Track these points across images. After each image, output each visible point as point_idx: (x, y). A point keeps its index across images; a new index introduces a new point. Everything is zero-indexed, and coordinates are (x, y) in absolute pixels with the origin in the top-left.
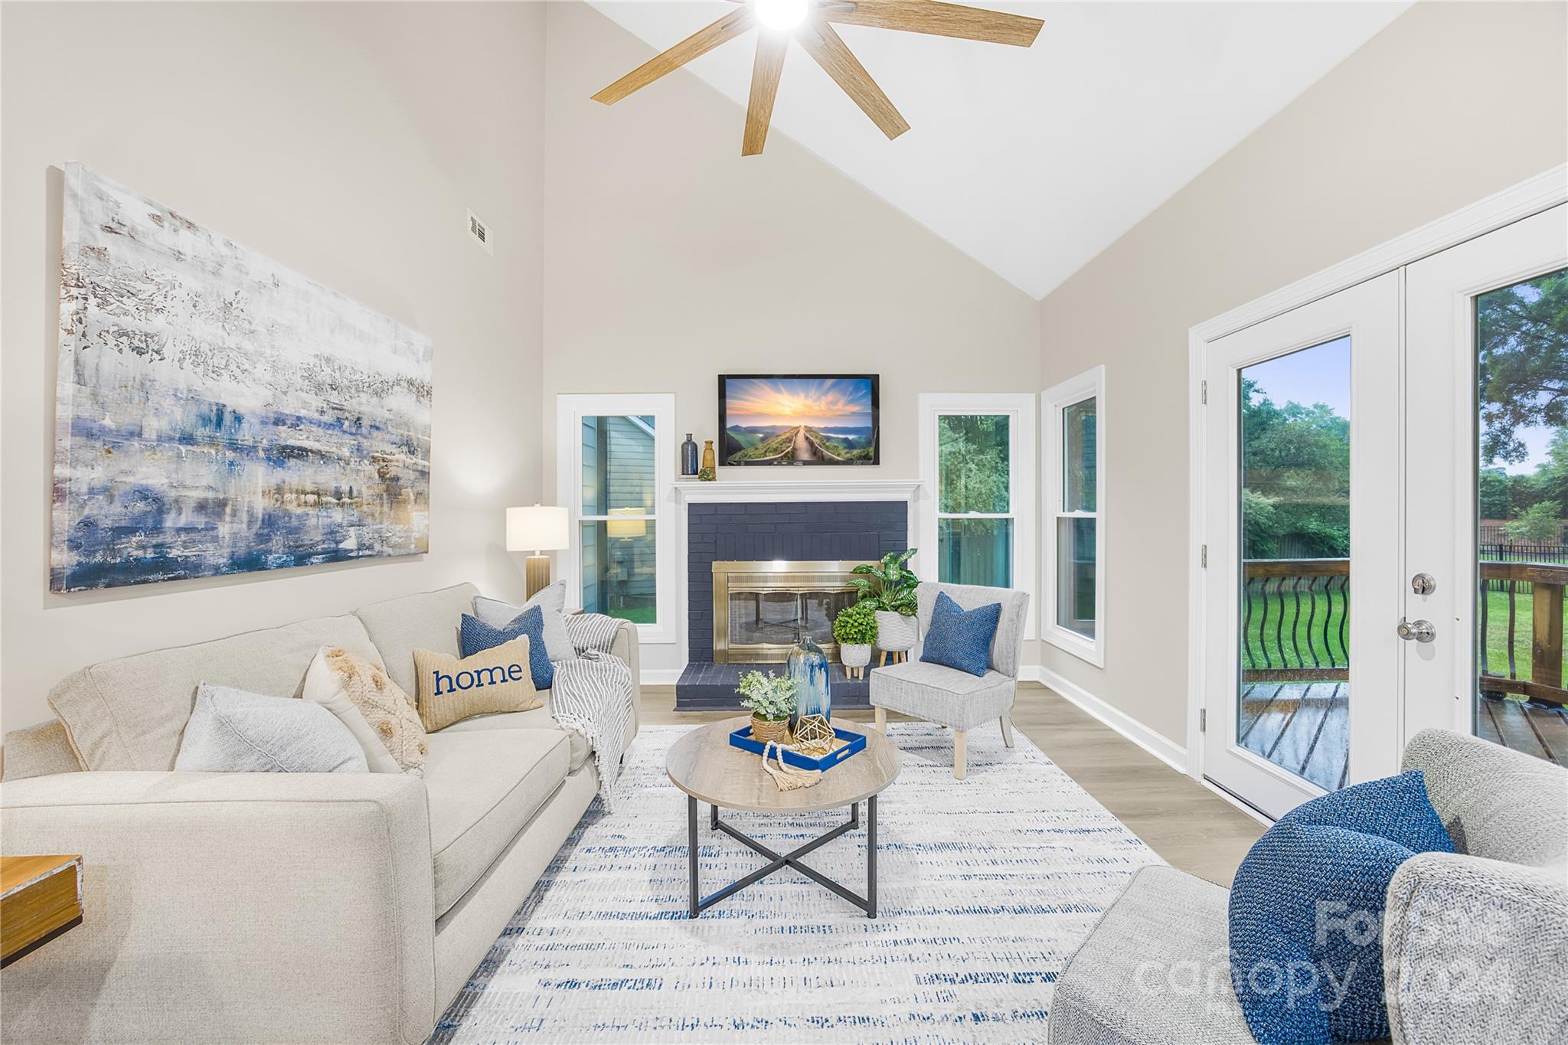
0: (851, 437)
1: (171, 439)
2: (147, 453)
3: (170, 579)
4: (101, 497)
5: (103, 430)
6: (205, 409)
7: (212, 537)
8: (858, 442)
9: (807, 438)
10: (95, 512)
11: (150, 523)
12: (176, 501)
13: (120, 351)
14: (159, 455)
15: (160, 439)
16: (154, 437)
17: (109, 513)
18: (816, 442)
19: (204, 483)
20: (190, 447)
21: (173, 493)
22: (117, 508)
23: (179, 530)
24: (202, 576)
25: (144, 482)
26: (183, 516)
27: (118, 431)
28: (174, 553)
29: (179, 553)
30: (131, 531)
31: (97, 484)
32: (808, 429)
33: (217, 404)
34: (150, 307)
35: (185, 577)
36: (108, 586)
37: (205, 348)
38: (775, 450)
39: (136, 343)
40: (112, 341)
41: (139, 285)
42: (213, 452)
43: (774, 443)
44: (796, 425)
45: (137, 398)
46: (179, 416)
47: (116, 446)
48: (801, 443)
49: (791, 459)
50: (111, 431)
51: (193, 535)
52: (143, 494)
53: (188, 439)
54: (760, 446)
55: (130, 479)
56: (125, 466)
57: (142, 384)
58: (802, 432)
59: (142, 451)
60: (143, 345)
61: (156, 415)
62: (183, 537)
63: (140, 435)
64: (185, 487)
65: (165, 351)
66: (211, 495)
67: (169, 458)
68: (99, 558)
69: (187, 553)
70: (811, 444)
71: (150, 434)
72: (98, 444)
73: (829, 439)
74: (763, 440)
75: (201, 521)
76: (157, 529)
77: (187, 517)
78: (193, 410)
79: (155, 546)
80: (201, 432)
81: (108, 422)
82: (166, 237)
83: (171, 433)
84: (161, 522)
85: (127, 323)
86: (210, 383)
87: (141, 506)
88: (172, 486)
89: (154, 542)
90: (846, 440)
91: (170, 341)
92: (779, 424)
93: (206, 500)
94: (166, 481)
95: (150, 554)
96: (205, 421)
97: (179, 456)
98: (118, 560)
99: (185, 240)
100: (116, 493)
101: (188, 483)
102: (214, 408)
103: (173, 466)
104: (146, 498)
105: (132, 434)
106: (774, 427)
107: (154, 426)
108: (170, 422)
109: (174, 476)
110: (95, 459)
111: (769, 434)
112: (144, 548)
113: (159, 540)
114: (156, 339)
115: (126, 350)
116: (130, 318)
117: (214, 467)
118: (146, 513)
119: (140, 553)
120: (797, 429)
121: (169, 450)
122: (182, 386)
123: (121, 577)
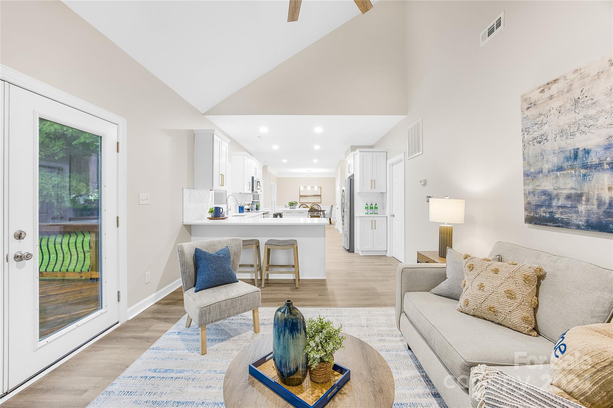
1: (553, 171)
2: (545, 178)
3: (555, 226)
4: (532, 195)
5: (531, 173)
6: (567, 154)
7: (575, 211)
10: (530, 199)
11: (547, 203)
12: (557, 195)
13: (534, 145)
14: (549, 178)
15: (549, 172)
16: (547, 171)
17: (534, 200)
19: (569, 186)
20: (561, 172)
21: (555, 192)
22: (536, 198)
23: (559, 207)
24: (571, 228)
25: (544, 189)
26: (560, 201)
27: (535, 172)
28: (557, 216)
29: (559, 216)
30: (540, 206)
31: (531, 191)
33: (574, 149)
34: (542, 124)
35: (562, 227)
36: (535, 224)
37: (566, 127)
39: (538, 140)
40: (531, 143)
41: (538, 119)
42: (573, 172)
45: (540, 159)
46: (555, 160)
47: (535, 177)
50: (533, 172)
51: (565, 210)
52: (544, 193)
53: (560, 169)
55: (539, 188)
56: (538, 184)
57: (541, 153)
59: (543, 177)
60: (541, 140)
61: (547, 163)
62: (561, 210)
63: (542, 172)
64: (560, 189)
65: (549, 138)
66: (573, 192)
67: (553, 178)
68: (532, 215)
69: (562, 217)
71: (545, 171)
72: (530, 178)
75: (569, 203)
76: (550, 206)
77: (562, 202)
78: (562, 155)
79: (550, 212)
80: (566, 164)
81: (532, 170)
82: (547, 94)
83: (553, 168)
84: (551, 203)
85: (535, 135)
86: (569, 141)
87: (544, 197)
88: (555, 189)
89: (549, 211)
91: (550, 132)
93: (571, 194)
94: (552, 187)
95: (548, 216)
96: (568, 159)
97: (557, 177)
98: (538, 216)
99: (554, 89)
100: (536, 193)
101: (561, 187)
102: (572, 152)
103: (555, 181)
104: (545, 194)
105: (539, 172)
107: (546, 167)
108: (552, 164)
109: (555, 185)
110: (529, 183)
112: (545, 212)
113: (551, 210)
114: (545, 135)
115: (536, 144)
116: (536, 132)
117: (574, 179)
118: (545, 200)
119: (544, 214)
121: (552, 175)
122: (556, 148)
123: (539, 222)
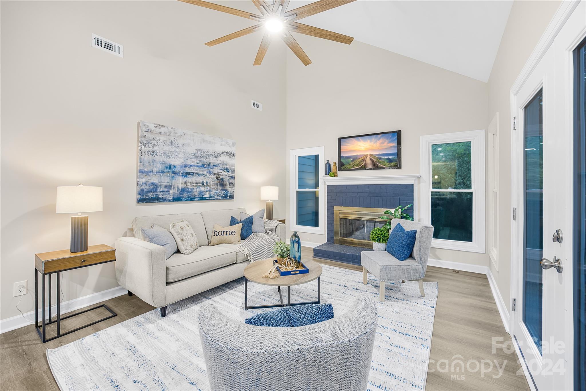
0: (390, 157)
1: (159, 172)
2: (154, 176)
3: (159, 202)
4: (144, 185)
5: (145, 172)
6: (167, 165)
7: (169, 193)
8: (394, 159)
9: (371, 159)
10: (143, 188)
11: (154, 190)
12: (160, 185)
13: (148, 155)
14: (156, 176)
15: (156, 172)
16: (155, 172)
17: (146, 188)
18: (375, 160)
19: (166, 181)
20: (163, 174)
21: (160, 184)
22: (148, 187)
23: (161, 192)
24: (166, 202)
25: (153, 182)
26: (162, 189)
27: (148, 171)
28: (160, 197)
29: (161, 196)
30: (151, 192)
31: (144, 182)
32: (371, 155)
33: (169, 164)
34: (155, 145)
35: (162, 202)
36: (146, 203)
37: (167, 152)
38: (358, 165)
39: (152, 153)
40: (147, 153)
41: (152, 141)
42: (169, 174)
43: (357, 162)
44: (366, 154)
45: (152, 164)
46: (160, 167)
47: (147, 174)
48: (368, 161)
49: (364, 168)
50: (146, 171)
51: (164, 193)
52: (153, 184)
53: (163, 172)
54: (351, 163)
55: (150, 181)
56: (149, 178)
57: (153, 161)
58: (369, 157)
59: (153, 175)
60: (153, 153)
61: (156, 168)
62: (162, 193)
63: (152, 172)
64: (162, 182)
65: (158, 154)
66: (168, 184)
67: (159, 176)
68: (144, 197)
69: (162, 196)
70: (373, 161)
71: (154, 171)
72: (144, 174)
73: (380, 159)
74: (352, 161)
75: (166, 190)
76: (156, 191)
77: (163, 189)
78: (164, 166)
79: (156, 195)
80: (166, 170)
81: (146, 170)
82: (158, 130)
83: (159, 171)
84: (157, 190)
85: (150, 149)
86: (168, 159)
87: (152, 186)
88: (159, 182)
89: (155, 194)
90: (389, 159)
91: (159, 152)
92: (359, 154)
93: (167, 185)
94: (158, 181)
95: (154, 197)
96: (167, 168)
97: (161, 176)
98: (148, 197)
99: (162, 130)
100: (147, 184)
101: (163, 182)
102: (169, 165)
103: (159, 178)
104: (154, 185)
105: (151, 172)
106: (357, 155)
107: (155, 170)
108: (159, 169)
109: (160, 180)
110: (143, 177)
111: (355, 158)
112: (153, 195)
113: (157, 193)
114: (156, 152)
115: (149, 155)
116: (150, 148)
117: (169, 178)
118: (154, 188)
119: (152, 196)
120: (367, 156)
121: (158, 175)
122: (161, 161)
123: (149, 201)
